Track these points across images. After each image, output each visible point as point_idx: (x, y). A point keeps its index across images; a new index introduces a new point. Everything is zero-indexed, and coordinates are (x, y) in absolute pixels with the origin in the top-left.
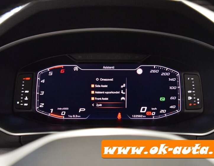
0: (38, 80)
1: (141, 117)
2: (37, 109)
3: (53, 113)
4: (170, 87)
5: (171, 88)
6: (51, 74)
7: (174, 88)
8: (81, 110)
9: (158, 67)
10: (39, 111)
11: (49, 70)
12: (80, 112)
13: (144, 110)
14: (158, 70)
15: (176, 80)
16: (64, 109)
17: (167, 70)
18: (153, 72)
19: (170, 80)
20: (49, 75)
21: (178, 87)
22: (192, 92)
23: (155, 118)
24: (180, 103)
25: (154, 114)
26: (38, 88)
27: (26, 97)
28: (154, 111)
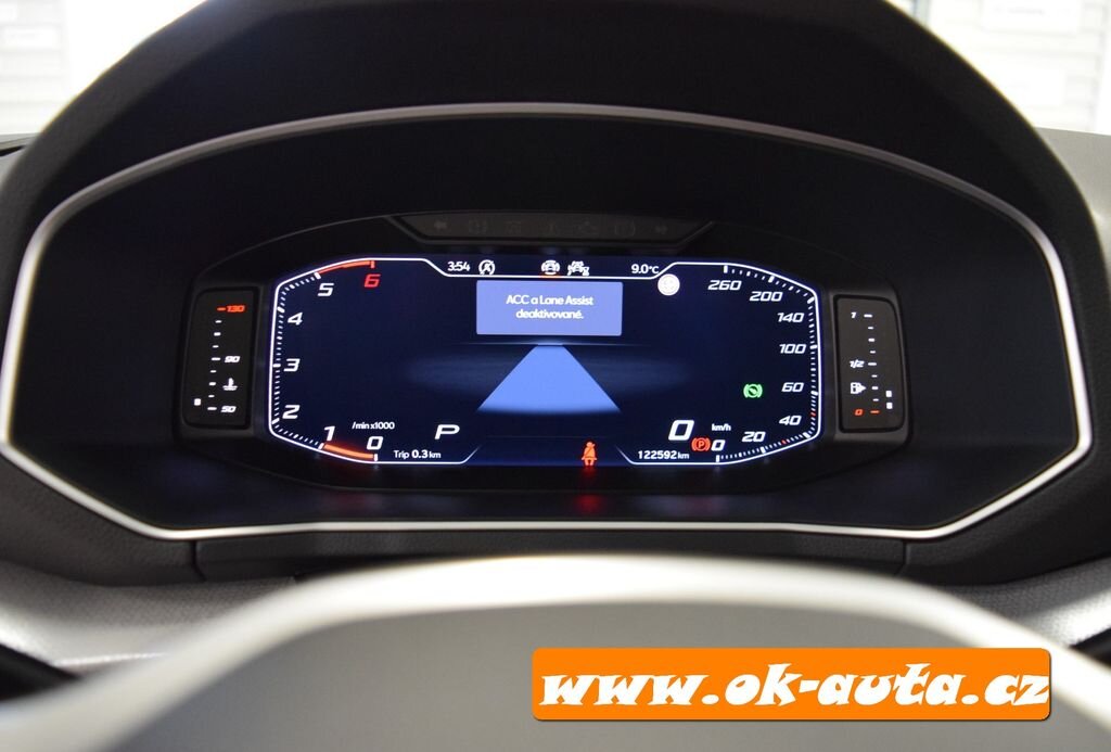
0: (278, 313)
1: (672, 457)
2: (273, 426)
3: (334, 442)
4: (783, 346)
5: (784, 349)
6: (327, 292)
7: (796, 349)
8: (444, 429)
9: (738, 269)
10: (281, 434)
11: (318, 277)
12: (437, 437)
13: (682, 429)
14: (740, 282)
15: (806, 318)
16: (377, 425)
17: (771, 280)
18: (721, 288)
19: (782, 317)
20: (320, 295)
21: (812, 347)
22: (866, 364)
23: (725, 460)
24: (817, 408)
25: (721, 448)
26: (276, 346)
27: (231, 381)
28: (720, 435)
